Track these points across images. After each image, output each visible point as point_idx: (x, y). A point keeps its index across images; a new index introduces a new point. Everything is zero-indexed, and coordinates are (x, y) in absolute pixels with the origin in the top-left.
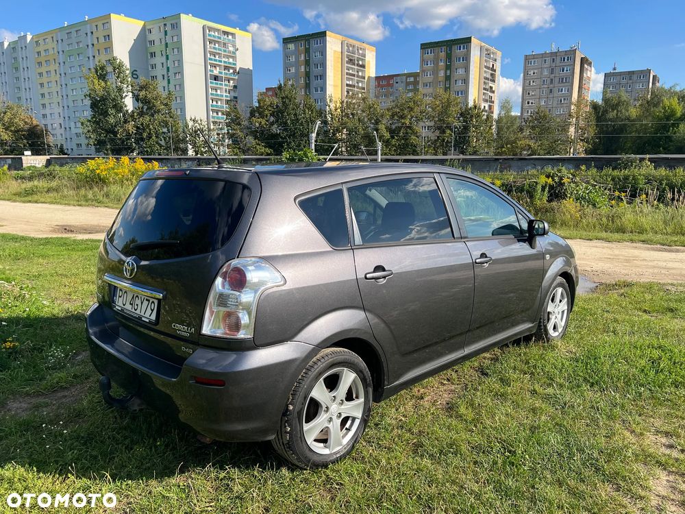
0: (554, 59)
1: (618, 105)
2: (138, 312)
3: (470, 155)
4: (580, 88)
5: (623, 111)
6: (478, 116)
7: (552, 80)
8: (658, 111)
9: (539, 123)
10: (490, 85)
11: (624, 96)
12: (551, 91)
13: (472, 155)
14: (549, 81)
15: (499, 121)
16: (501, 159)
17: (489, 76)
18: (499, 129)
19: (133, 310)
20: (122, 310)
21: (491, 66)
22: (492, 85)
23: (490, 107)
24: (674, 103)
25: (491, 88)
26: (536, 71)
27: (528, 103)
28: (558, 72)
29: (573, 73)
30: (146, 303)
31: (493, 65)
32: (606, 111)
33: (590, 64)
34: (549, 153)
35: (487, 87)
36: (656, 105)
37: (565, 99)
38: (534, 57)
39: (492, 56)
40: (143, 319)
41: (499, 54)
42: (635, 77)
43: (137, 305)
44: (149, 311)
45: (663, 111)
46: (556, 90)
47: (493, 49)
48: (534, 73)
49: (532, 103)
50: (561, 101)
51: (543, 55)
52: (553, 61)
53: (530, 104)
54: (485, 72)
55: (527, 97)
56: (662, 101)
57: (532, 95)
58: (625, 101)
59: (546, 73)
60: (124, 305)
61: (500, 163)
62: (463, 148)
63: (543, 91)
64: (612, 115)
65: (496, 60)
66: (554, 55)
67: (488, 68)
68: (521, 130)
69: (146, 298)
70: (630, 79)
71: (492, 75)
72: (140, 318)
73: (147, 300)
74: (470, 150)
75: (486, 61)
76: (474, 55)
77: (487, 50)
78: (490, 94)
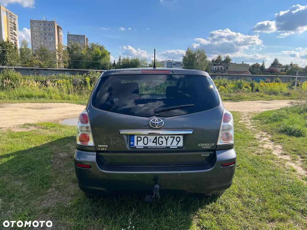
0: (45, 24)
1: (77, 48)
3: (8, 66)
4: (58, 39)
5: (80, 51)
6: (10, 47)
7: (45, 33)
8: (93, 53)
9: (43, 53)
10: (14, 31)
11: (79, 45)
12: (45, 39)
13: (10, 66)
14: (44, 34)
15: (21, 50)
16: (34, 69)
17: (12, 27)
18: (22, 54)
21: (13, 22)
22: (15, 32)
23: (15, 43)
24: (98, 50)
25: (14, 33)
26: (37, 28)
27: (35, 43)
28: (47, 30)
29: (55, 32)
31: (14, 22)
32: (72, 51)
33: (61, 29)
34: (49, 67)
35: (12, 32)
36: (92, 50)
37: (52, 43)
38: (35, 21)
39: (13, 17)
41: (17, 17)
42: (79, 38)
45: (95, 53)
46: (47, 39)
47: (13, 14)
48: (36, 29)
49: (37, 43)
50: (51, 44)
51: (40, 22)
52: (45, 25)
53: (36, 44)
54: (10, 24)
55: (34, 40)
56: (94, 49)
57: (36, 40)
58: (79, 47)
59: (42, 30)
61: (35, 71)
62: (3, 62)
63: (41, 38)
64: (75, 52)
65: (15, 20)
66: (45, 22)
67: (12, 23)
68: (34, 55)
70: (78, 38)
71: (14, 26)
74: (8, 63)
75: (10, 19)
76: (3, 15)
77: (10, 13)
78: (14, 36)
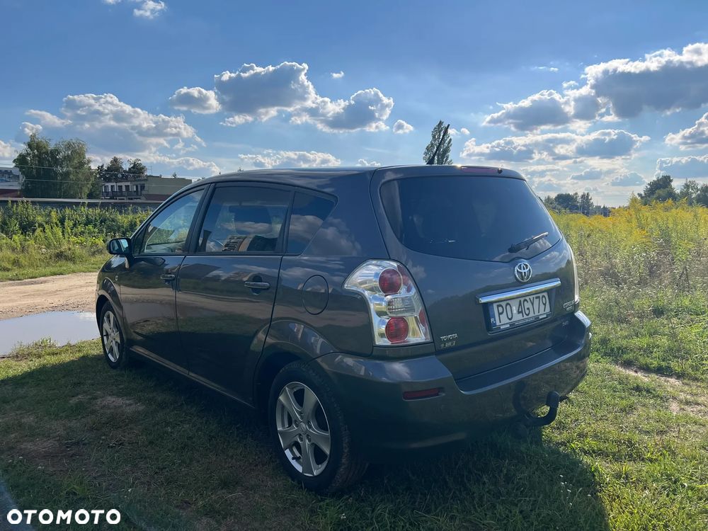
2: (532, 314)
19: (525, 317)
20: (512, 325)
30: (536, 302)
40: (541, 317)
43: (528, 309)
44: (542, 307)
60: (510, 319)
69: (534, 296)
72: (537, 318)
73: (537, 298)
